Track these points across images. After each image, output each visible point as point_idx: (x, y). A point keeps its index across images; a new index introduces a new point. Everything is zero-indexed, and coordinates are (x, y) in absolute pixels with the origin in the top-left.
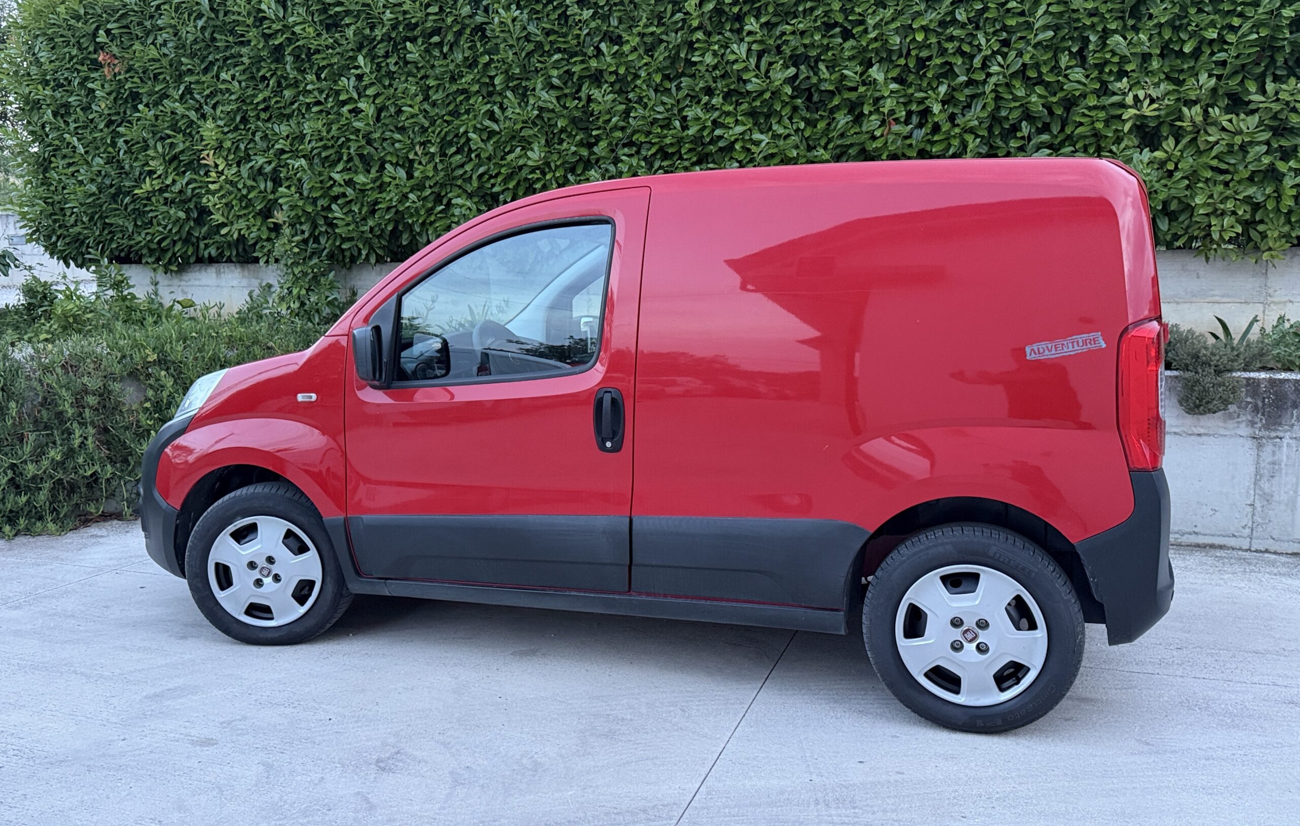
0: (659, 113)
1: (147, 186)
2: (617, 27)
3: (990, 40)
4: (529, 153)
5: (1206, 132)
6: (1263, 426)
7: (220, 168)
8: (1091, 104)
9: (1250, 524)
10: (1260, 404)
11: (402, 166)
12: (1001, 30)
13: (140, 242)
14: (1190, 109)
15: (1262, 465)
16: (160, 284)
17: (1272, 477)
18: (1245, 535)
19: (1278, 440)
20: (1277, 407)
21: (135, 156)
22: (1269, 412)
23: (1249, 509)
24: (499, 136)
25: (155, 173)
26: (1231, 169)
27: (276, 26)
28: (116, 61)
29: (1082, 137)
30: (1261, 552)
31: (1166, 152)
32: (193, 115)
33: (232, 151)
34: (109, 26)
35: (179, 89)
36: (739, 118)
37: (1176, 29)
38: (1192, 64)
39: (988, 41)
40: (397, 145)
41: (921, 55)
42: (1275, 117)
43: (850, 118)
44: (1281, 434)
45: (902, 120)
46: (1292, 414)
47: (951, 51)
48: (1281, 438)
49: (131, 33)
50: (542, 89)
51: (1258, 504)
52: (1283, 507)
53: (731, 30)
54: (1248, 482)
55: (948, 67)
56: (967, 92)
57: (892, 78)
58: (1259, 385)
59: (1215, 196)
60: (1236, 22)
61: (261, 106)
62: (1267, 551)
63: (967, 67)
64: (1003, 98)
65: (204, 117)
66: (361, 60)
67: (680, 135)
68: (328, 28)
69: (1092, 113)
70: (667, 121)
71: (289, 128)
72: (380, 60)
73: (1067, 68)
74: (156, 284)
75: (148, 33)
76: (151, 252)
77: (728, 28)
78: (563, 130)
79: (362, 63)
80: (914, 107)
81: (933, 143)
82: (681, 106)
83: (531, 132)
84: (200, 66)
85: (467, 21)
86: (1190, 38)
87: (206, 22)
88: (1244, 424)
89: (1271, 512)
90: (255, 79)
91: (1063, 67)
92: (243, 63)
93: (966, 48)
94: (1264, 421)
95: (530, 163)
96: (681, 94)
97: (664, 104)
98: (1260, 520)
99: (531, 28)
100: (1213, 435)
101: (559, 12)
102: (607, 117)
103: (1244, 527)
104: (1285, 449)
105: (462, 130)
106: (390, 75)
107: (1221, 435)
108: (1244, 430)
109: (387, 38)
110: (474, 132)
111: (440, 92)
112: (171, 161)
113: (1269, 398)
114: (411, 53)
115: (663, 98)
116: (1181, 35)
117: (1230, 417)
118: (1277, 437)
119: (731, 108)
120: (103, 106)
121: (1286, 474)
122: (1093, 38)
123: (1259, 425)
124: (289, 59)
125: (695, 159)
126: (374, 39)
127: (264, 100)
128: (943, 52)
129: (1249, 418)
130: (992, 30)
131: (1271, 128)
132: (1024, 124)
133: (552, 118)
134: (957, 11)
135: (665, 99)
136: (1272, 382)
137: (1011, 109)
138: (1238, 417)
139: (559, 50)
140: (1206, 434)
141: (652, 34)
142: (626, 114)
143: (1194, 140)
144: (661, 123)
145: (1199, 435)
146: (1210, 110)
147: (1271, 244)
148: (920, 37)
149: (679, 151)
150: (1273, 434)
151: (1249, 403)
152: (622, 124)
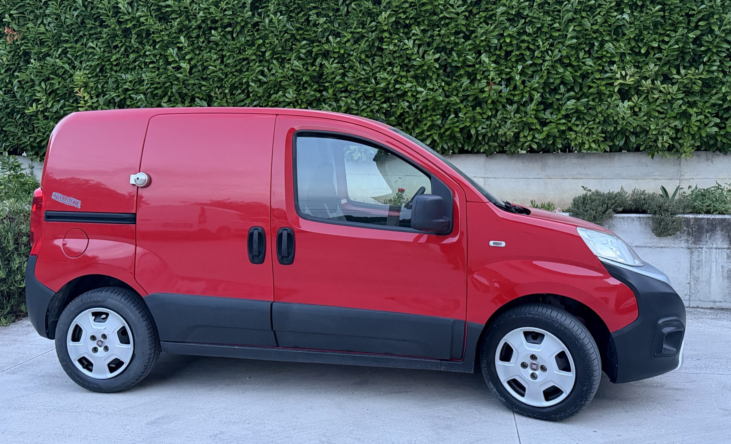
0: (362, 75)
1: (33, 108)
2: (338, 28)
3: (545, 43)
4: (287, 95)
5: (652, 93)
6: (693, 242)
7: (86, 99)
8: (597, 77)
9: (689, 293)
10: (691, 231)
11: (205, 100)
12: (550, 38)
13: (26, 142)
14: (646, 81)
15: (694, 262)
16: (35, 167)
17: (698, 268)
18: (687, 299)
19: (700, 249)
20: (699, 232)
21: (25, 90)
22: (695, 235)
23: (688, 285)
24: (267, 85)
25: (40, 100)
26: (665, 112)
27: (126, 17)
28: (15, 33)
29: (592, 94)
30: (694, 308)
31: (634, 102)
32: (67, 67)
33: (94, 88)
34: (12, 12)
35: (57, 51)
36: (409, 79)
37: (637, 41)
38: (644, 59)
39: (543, 43)
40: (203, 88)
41: (508, 49)
42: (685, 87)
43: (469, 81)
44: (701, 246)
45: (497, 83)
46: (707, 236)
47: (523, 48)
48: (702, 248)
49: (25, 17)
50: (295, 60)
51: (692, 283)
52: (704, 284)
53: (403, 33)
54: (687, 271)
55: (521, 56)
56: (531, 69)
57: (493, 61)
58: (689, 221)
59: (660, 125)
60: (666, 39)
61: (115, 63)
62: (698, 307)
63: (531, 56)
64: (551, 73)
65: (74, 68)
66: (182, 39)
67: (374, 87)
68: (160, 20)
69: (598, 82)
70: (366, 80)
71: (132, 76)
72: (194, 39)
73: (583, 58)
74: (33, 168)
75: (37, 18)
76: (33, 148)
77: (402, 31)
78: (306, 82)
79: (183, 41)
80: (504, 76)
81: (514, 95)
82: (374, 72)
83: (287, 83)
84: (73, 38)
85: (249, 20)
86: (643, 46)
87: (79, 13)
88: (683, 242)
89: (699, 287)
90: (110, 47)
91: (581, 58)
92: (102, 38)
93: (532, 47)
94: (693, 240)
95: (287, 100)
96: (374, 66)
97: (365, 70)
98: (693, 291)
99: (289, 26)
100: (669, 247)
101: (305, 18)
102: (333, 76)
103: (686, 295)
104: (704, 253)
105: (244, 81)
106: (199, 48)
107: (672, 247)
108: (684, 244)
109: (199, 27)
110: (252, 82)
111: (231, 59)
112: (50, 94)
113: (695, 228)
114: (213, 36)
115: (364, 67)
116: (639, 44)
117: (677, 238)
118: (700, 248)
119: (404, 73)
120: (5, 59)
121: (705, 266)
122: (596, 44)
123: (691, 242)
124: (134, 36)
125: (383, 100)
126: (191, 27)
127: (117, 60)
128: (519, 48)
129: (686, 238)
130: (545, 38)
131: (684, 92)
132: (561, 86)
133: (299, 76)
134: (527, 27)
135: (365, 68)
136: (696, 219)
137: (555, 78)
138: (680, 238)
139: (304, 39)
140: (664, 247)
141: (358, 33)
142: (344, 75)
143: (647, 96)
144: (363, 80)
145: (661, 247)
146: (655, 82)
147: (685, 149)
148: (508, 40)
149: (374, 95)
150: (698, 246)
151: (685, 230)
152: (341, 80)
